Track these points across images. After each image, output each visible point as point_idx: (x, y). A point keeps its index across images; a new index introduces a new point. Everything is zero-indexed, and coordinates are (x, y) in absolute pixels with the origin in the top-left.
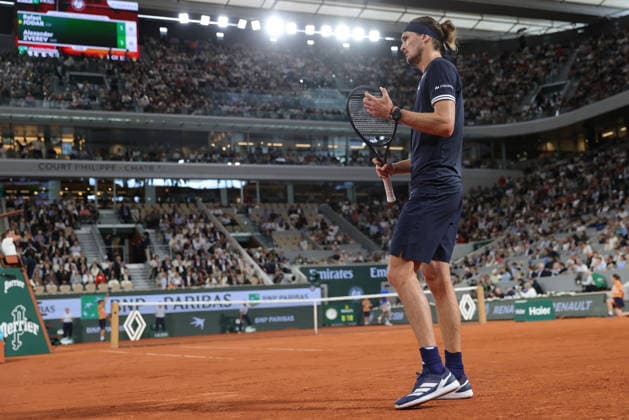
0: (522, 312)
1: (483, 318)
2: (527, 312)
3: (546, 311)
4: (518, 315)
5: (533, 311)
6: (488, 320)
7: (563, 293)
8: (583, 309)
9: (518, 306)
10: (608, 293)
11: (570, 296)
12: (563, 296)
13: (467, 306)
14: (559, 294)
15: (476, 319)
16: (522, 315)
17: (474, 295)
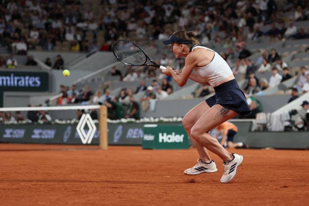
0: (150, 138)
1: (104, 142)
2: (157, 138)
3: (178, 138)
5: (164, 138)
6: (109, 145)
10: (254, 121)
13: (86, 128)
15: (96, 142)
16: (150, 141)
17: (94, 115)
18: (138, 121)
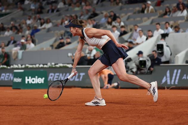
0: (19, 80)
2: (24, 80)
3: (40, 80)
4: (16, 83)
5: (29, 80)
7: (61, 65)
8: (77, 80)
9: (16, 75)
11: (68, 67)
12: (60, 67)
14: (58, 66)
16: (18, 83)
18: (9, 68)
